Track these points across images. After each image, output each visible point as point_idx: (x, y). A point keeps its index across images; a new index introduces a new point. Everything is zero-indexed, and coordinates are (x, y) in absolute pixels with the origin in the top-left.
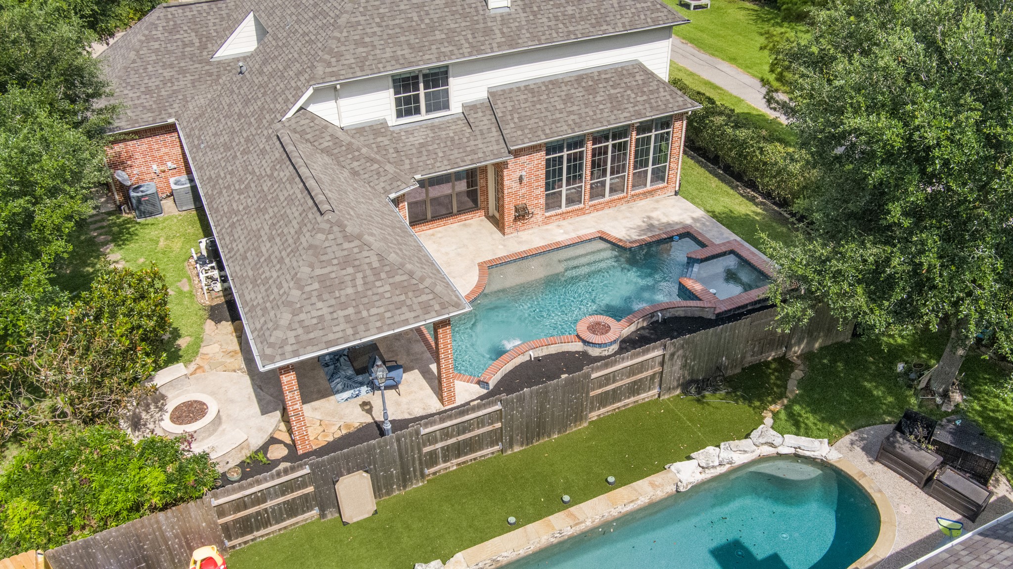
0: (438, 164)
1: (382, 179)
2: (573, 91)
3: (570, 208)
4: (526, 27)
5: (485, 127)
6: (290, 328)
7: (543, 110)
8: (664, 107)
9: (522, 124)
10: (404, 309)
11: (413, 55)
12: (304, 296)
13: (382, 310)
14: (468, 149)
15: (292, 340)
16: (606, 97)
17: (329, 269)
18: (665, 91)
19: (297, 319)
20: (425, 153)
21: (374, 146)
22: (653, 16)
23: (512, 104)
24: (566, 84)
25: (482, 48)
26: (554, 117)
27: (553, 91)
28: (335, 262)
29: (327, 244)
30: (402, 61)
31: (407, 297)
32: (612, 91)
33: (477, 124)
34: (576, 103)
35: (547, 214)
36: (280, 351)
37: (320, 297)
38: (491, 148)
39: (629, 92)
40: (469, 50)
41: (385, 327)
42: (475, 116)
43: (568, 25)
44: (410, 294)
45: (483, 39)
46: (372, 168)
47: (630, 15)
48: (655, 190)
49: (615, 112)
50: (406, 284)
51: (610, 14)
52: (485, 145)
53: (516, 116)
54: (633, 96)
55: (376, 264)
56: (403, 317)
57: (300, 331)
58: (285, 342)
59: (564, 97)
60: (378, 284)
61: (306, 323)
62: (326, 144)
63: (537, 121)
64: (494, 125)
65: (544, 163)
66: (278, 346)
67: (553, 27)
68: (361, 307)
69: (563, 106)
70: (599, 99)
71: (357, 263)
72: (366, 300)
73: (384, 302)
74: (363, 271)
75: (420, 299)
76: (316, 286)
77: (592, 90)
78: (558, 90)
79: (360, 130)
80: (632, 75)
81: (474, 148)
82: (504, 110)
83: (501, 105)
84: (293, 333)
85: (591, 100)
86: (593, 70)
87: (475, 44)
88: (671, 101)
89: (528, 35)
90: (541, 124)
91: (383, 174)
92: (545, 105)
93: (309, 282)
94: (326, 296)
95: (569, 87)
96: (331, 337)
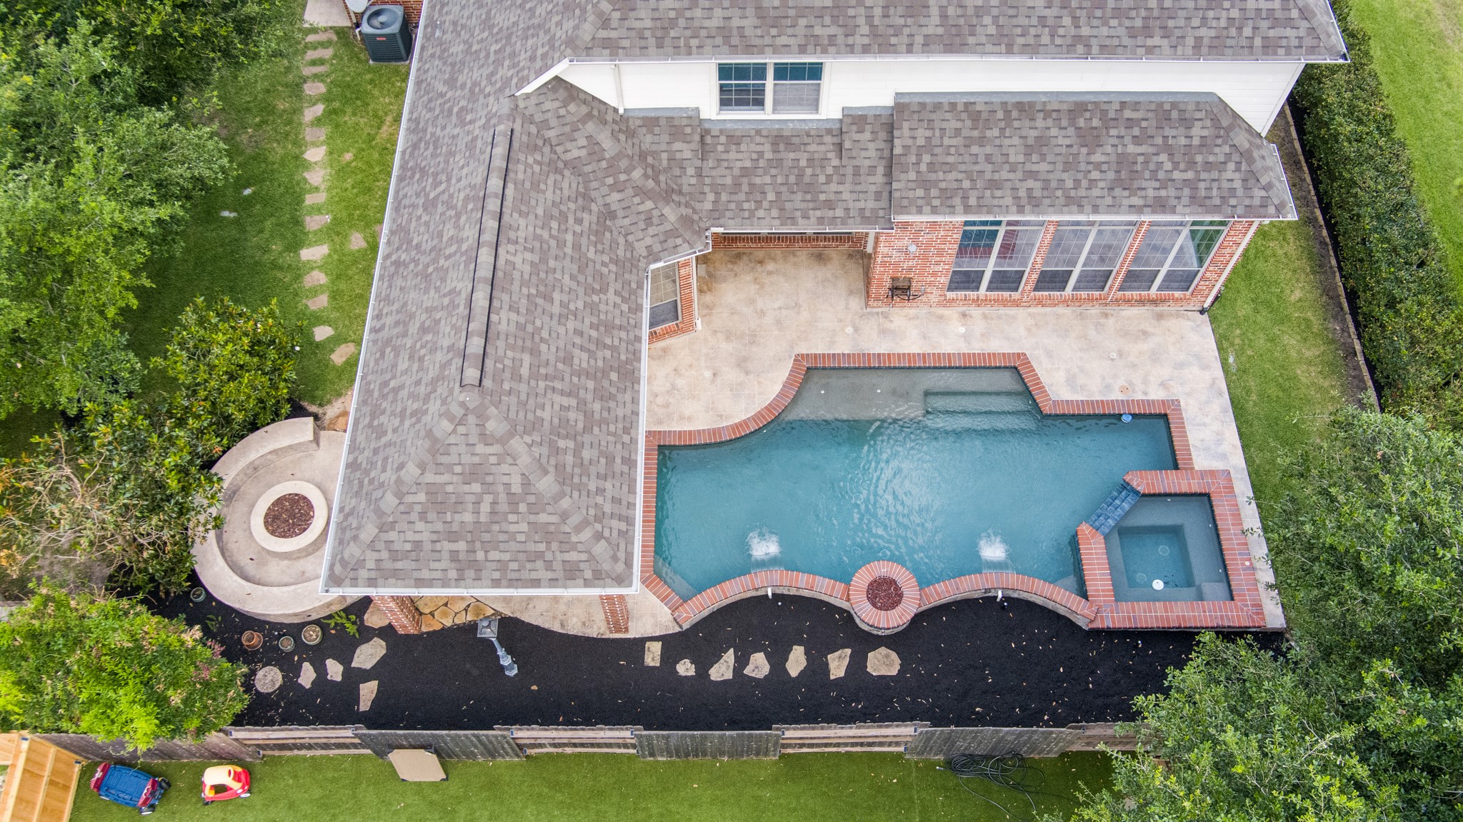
0: (761, 213)
1: (651, 231)
2: (1054, 132)
3: (994, 294)
4: (995, 12)
5: (867, 163)
6: (372, 546)
7: (981, 159)
8: (1217, 201)
9: (933, 176)
10: (539, 564)
11: (759, 32)
12: (402, 508)
13: (506, 557)
14: (822, 197)
15: (371, 564)
16: (1113, 158)
17: (446, 478)
18: (1238, 170)
19: (384, 536)
20: (745, 188)
21: (664, 156)
22: (1272, 33)
23: (928, 133)
24: (1047, 114)
25: (893, 40)
26: (996, 176)
27: (1016, 124)
28: (458, 469)
29: (452, 440)
30: (735, 40)
31: (548, 548)
32: (1132, 149)
33: (854, 154)
34: (1049, 158)
35: (951, 295)
36: (352, 575)
37: (423, 516)
38: (862, 204)
39: (1163, 157)
40: (866, 41)
41: (504, 582)
42: (857, 137)
43: (1083, 21)
44: (554, 546)
45: (902, 21)
46: (641, 208)
47: (1223, 23)
48: (1163, 301)
49: (1118, 192)
50: (552, 528)
51: (1182, 14)
52: (855, 196)
53: (927, 158)
54: (1168, 166)
55: (516, 489)
56: (534, 575)
57: (385, 555)
58: (361, 563)
59: (1031, 141)
60: (512, 518)
61: (396, 546)
62: (575, 153)
63: (961, 176)
64: (883, 162)
65: (958, 236)
66: (351, 566)
67: (1050, 22)
68: (478, 545)
69: (1021, 158)
70: (1097, 157)
71: (489, 479)
72: (487, 537)
73: (513, 546)
74: (496, 494)
75: (567, 557)
76: (422, 497)
77: (1090, 139)
78: (1027, 123)
79: (651, 121)
80: (1187, 123)
81: (832, 197)
82: (910, 142)
83: (906, 132)
84: (375, 555)
85: (1082, 158)
86: (1112, 98)
87: (881, 30)
88: (1240, 192)
89: (992, 30)
90: (966, 184)
91: (655, 221)
92: (988, 150)
93: (414, 490)
94: (431, 516)
95: (1050, 122)
96: (425, 574)
